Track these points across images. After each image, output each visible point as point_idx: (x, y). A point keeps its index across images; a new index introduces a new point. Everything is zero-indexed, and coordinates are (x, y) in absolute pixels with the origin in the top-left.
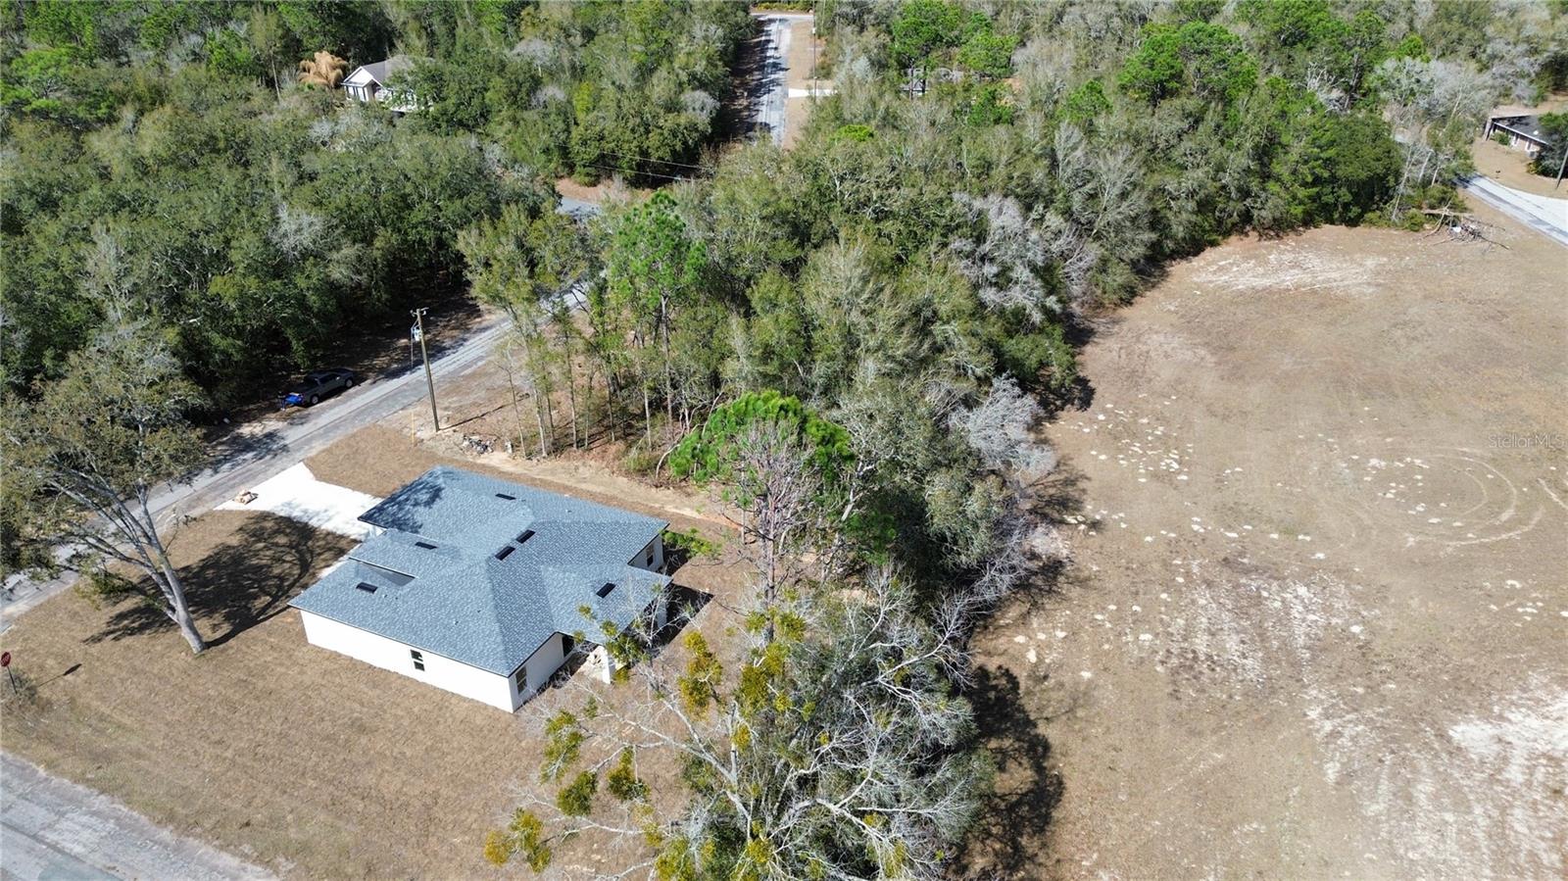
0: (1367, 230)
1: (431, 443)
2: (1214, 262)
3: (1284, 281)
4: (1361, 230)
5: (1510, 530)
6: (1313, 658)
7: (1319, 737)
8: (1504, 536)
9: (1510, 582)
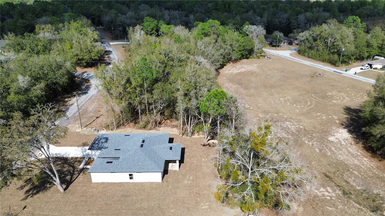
0: (251, 59)
1: (82, 132)
2: (227, 69)
3: (242, 71)
4: (249, 59)
5: (311, 106)
6: (299, 133)
7: (311, 145)
8: (311, 107)
9: (318, 114)
